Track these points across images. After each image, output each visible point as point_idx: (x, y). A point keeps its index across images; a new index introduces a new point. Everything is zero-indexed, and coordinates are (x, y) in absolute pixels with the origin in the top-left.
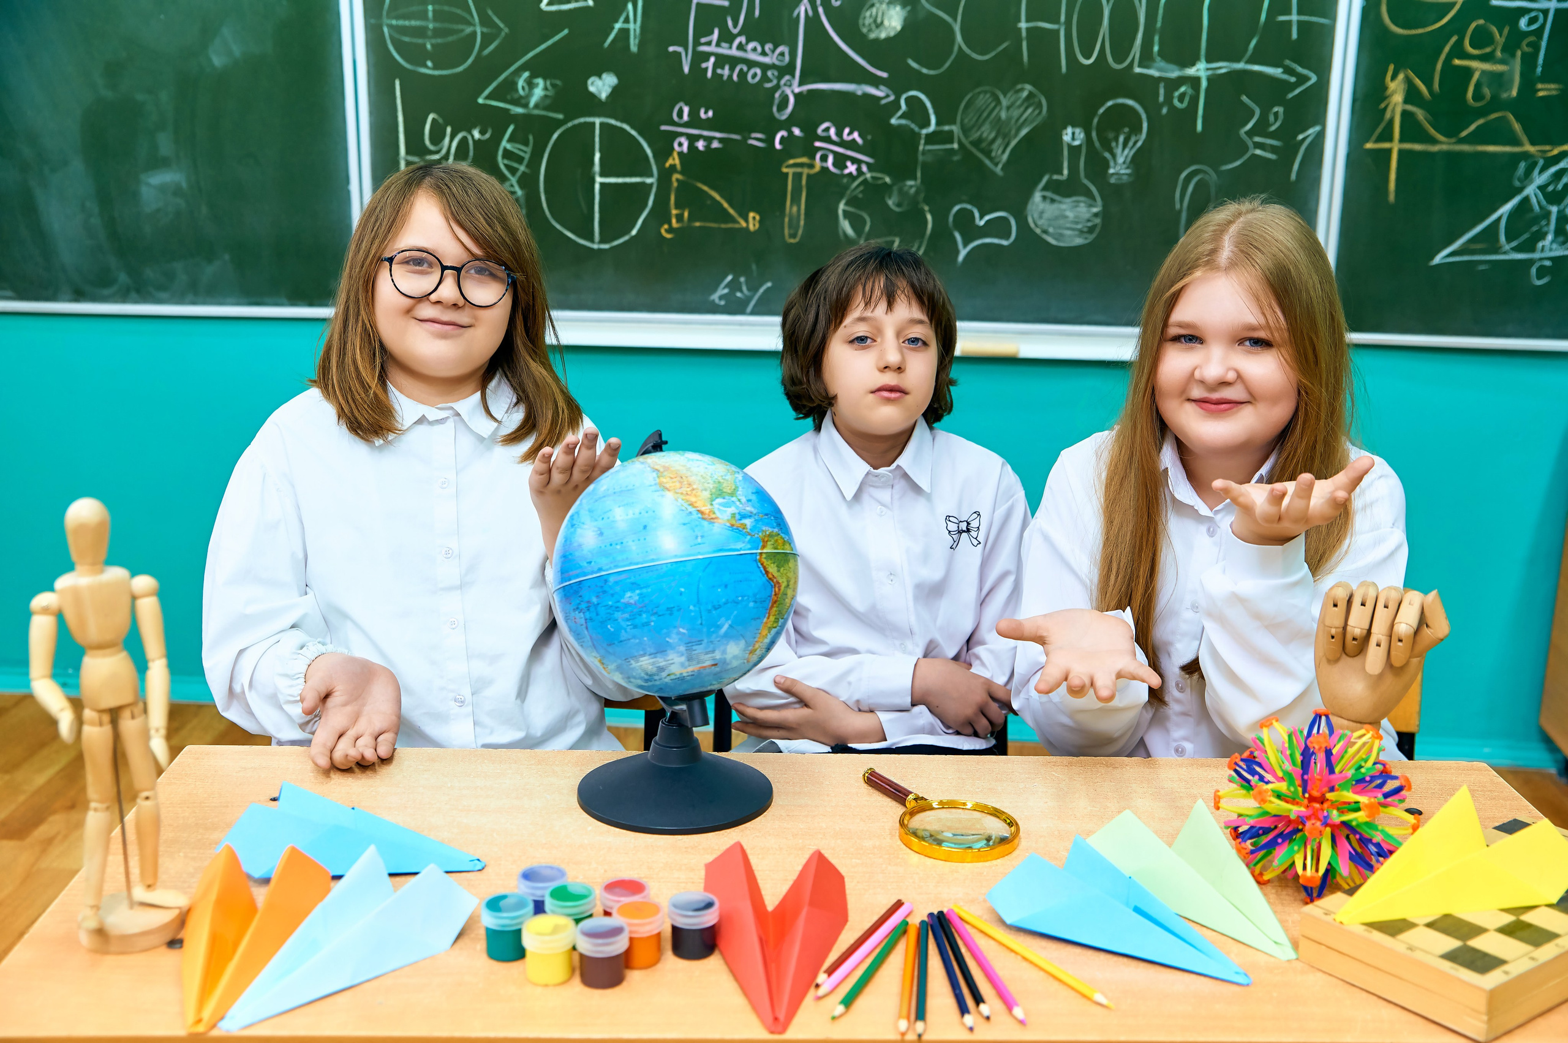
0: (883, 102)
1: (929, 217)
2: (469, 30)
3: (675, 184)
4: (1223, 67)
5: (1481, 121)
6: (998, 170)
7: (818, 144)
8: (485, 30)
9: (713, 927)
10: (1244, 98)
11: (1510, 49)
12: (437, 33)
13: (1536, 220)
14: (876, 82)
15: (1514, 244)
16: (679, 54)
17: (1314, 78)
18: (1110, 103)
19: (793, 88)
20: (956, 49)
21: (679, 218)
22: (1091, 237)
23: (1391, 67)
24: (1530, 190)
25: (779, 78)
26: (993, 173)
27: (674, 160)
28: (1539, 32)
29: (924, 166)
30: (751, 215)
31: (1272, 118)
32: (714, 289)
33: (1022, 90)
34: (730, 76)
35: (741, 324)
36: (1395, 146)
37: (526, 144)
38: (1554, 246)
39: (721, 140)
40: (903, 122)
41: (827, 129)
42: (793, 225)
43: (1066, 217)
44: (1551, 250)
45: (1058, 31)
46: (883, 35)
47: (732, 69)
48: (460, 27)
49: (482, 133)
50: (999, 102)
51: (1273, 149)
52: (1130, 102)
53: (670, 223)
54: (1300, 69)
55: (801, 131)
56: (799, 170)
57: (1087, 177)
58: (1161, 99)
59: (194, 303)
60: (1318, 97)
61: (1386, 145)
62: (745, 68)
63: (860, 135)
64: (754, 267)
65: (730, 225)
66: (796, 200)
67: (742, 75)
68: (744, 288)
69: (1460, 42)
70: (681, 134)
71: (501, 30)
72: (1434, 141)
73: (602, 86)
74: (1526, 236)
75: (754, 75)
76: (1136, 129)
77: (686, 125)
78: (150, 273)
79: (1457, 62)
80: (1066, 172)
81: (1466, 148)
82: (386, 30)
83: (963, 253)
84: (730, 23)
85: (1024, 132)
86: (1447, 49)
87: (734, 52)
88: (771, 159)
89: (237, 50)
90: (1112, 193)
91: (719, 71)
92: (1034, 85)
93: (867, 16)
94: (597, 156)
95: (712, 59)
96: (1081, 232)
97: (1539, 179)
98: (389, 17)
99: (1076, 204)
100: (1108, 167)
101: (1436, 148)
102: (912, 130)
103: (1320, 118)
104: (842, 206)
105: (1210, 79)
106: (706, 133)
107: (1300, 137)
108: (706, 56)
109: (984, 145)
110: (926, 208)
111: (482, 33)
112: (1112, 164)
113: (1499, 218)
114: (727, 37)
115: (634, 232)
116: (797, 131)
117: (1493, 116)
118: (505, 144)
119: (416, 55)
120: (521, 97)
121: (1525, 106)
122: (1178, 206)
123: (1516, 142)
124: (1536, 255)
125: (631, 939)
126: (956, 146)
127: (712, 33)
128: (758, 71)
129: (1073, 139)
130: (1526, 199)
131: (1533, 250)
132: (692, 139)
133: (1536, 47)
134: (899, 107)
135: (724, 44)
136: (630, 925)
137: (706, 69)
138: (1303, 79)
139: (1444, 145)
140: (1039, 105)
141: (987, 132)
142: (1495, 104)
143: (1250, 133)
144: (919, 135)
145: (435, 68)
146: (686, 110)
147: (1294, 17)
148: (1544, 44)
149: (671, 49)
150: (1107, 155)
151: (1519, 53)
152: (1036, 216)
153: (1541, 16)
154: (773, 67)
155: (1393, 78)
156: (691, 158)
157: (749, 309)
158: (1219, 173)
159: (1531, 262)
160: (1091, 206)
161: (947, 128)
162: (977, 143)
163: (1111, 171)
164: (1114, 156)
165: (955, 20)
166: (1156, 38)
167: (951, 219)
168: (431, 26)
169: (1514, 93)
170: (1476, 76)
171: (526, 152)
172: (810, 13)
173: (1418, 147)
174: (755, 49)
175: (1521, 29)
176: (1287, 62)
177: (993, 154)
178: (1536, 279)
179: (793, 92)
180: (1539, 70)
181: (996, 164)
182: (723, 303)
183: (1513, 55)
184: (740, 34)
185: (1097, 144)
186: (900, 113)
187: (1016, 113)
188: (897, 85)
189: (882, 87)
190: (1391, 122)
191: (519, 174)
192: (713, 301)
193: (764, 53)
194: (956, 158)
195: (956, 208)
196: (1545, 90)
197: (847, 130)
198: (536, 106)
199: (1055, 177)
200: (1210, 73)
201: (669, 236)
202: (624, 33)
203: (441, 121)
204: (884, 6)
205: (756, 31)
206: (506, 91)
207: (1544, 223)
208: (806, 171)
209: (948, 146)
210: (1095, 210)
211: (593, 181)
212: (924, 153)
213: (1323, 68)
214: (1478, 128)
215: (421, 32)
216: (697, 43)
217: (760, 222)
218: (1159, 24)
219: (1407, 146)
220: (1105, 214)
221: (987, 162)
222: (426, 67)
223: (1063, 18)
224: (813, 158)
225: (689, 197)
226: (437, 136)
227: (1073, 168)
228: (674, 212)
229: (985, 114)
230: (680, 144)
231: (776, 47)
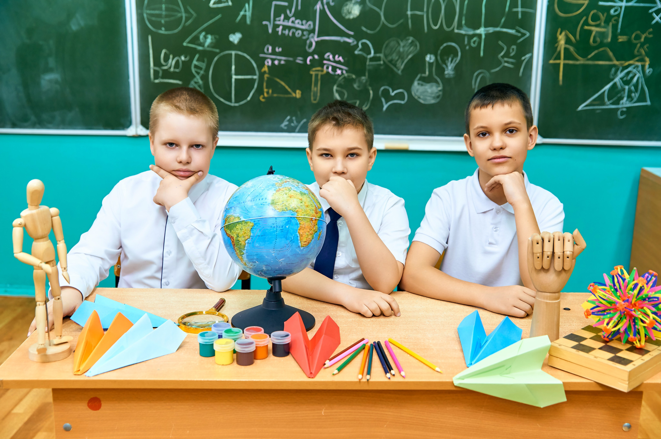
0: (352, 44)
1: (371, 92)
2: (179, 15)
3: (266, 79)
4: (491, 30)
5: (596, 52)
6: (400, 72)
7: (325, 62)
8: (187, 15)
9: (289, 343)
10: (500, 43)
11: (607, 22)
12: (166, 16)
13: (619, 92)
14: (349, 36)
15: (611, 101)
16: (266, 26)
17: (528, 34)
18: (445, 45)
19: (314, 39)
20: (381, 23)
21: (268, 93)
22: (438, 100)
23: (559, 30)
24: (617, 80)
25: (309, 34)
26: (397, 74)
27: (265, 69)
28: (618, 15)
29: (369, 71)
30: (298, 91)
31: (511, 50)
32: (282, 122)
33: (409, 39)
34: (288, 34)
35: (294, 137)
36: (562, 62)
37: (203, 62)
38: (627, 102)
39: (285, 60)
40: (360, 53)
41: (329, 56)
42: (315, 95)
43: (427, 92)
44: (626, 104)
45: (422, 16)
46: (351, 17)
47: (289, 31)
48: (176, 13)
49: (185, 57)
50: (399, 44)
51: (512, 63)
52: (453, 44)
53: (263, 94)
54: (522, 31)
55: (318, 56)
56: (317, 72)
57: (436, 75)
58: (466, 42)
59: (63, 128)
60: (530, 41)
61: (557, 61)
62: (294, 30)
63: (343, 58)
64: (299, 113)
65: (289, 96)
66: (316, 85)
67: (294, 33)
68: (295, 122)
69: (587, 20)
70: (268, 58)
71: (192, 15)
72: (577, 60)
73: (235, 38)
74: (615, 99)
75: (298, 34)
76: (456, 55)
77: (270, 54)
78: (45, 116)
79: (586, 27)
80: (427, 73)
81: (590, 62)
82: (145, 15)
83: (385, 107)
84: (288, 12)
85: (410, 56)
86: (582, 22)
87: (290, 24)
88: (305, 68)
89: (82, 23)
90: (446, 82)
91: (284, 32)
92: (414, 37)
93: (345, 9)
94: (233, 67)
95: (281, 28)
96: (434, 98)
97: (621, 75)
98: (147, 9)
99: (432, 86)
100: (444, 70)
101: (578, 63)
102: (364, 57)
103: (531, 50)
104: (335, 88)
105: (486, 35)
106: (279, 57)
107: (523, 58)
108: (278, 26)
109: (393, 62)
110: (370, 88)
111: (186, 17)
112: (446, 69)
113: (604, 92)
114: (287, 18)
115: (249, 98)
116: (316, 57)
117: (601, 49)
118: (195, 62)
119: (158, 25)
120: (201, 43)
121: (614, 45)
122: (473, 87)
123: (610, 60)
124: (620, 106)
125: (256, 347)
126: (382, 62)
127: (280, 16)
128: (300, 32)
129: (430, 59)
130: (615, 84)
131: (618, 104)
132: (273, 60)
133: (617, 21)
134: (358, 47)
135: (286, 21)
136: (256, 341)
137: (278, 32)
138: (523, 35)
139: (581, 61)
140: (416, 46)
141: (395, 57)
142: (602, 44)
143: (503, 57)
144: (366, 59)
145: (166, 30)
146: (270, 48)
147: (520, 9)
148: (621, 20)
149: (264, 23)
150: (444, 66)
151: (611, 24)
152: (415, 91)
153: (620, 8)
154: (306, 30)
155: (561, 34)
156: (272, 68)
157: (297, 130)
158: (491, 74)
159: (618, 109)
160: (437, 87)
161: (378, 55)
162: (391, 61)
163: (446, 72)
164: (447, 66)
165: (381, 9)
166: (464, 18)
167: (380, 92)
168: (164, 13)
169: (609, 40)
170: (594, 34)
171: (203, 65)
172: (322, 8)
173: (571, 62)
174: (298, 23)
175: (612, 14)
176: (518, 28)
177: (397, 66)
178: (620, 116)
179: (315, 41)
180: (619, 31)
181: (399, 70)
182: (286, 128)
183: (608, 24)
184: (293, 16)
185: (440, 61)
186: (359, 49)
187: (406, 49)
188: (358, 37)
189: (352, 38)
190: (560, 53)
191: (200, 75)
192: (282, 128)
193: (302, 25)
194: (382, 67)
195: (382, 88)
196: (621, 39)
197: (337, 56)
198: (208, 46)
199: (423, 75)
200: (486, 32)
201: (263, 100)
202: (244, 16)
203: (168, 52)
204: (351, 5)
205: (299, 15)
206: (195, 40)
207: (622, 93)
208: (320, 73)
209: (378, 63)
210: (440, 88)
211: (231, 78)
212: (369, 65)
213: (532, 30)
214: (595, 54)
215: (159, 16)
216: (275, 20)
217: (302, 94)
218: (465, 12)
219: (567, 62)
220: (444, 90)
221: (395, 69)
222: (161, 29)
223: (425, 9)
224: (323, 67)
225: (272, 84)
226: (166, 59)
227: (430, 71)
228: (265, 90)
229: (394, 49)
230: (268, 62)
231: (307, 21)
